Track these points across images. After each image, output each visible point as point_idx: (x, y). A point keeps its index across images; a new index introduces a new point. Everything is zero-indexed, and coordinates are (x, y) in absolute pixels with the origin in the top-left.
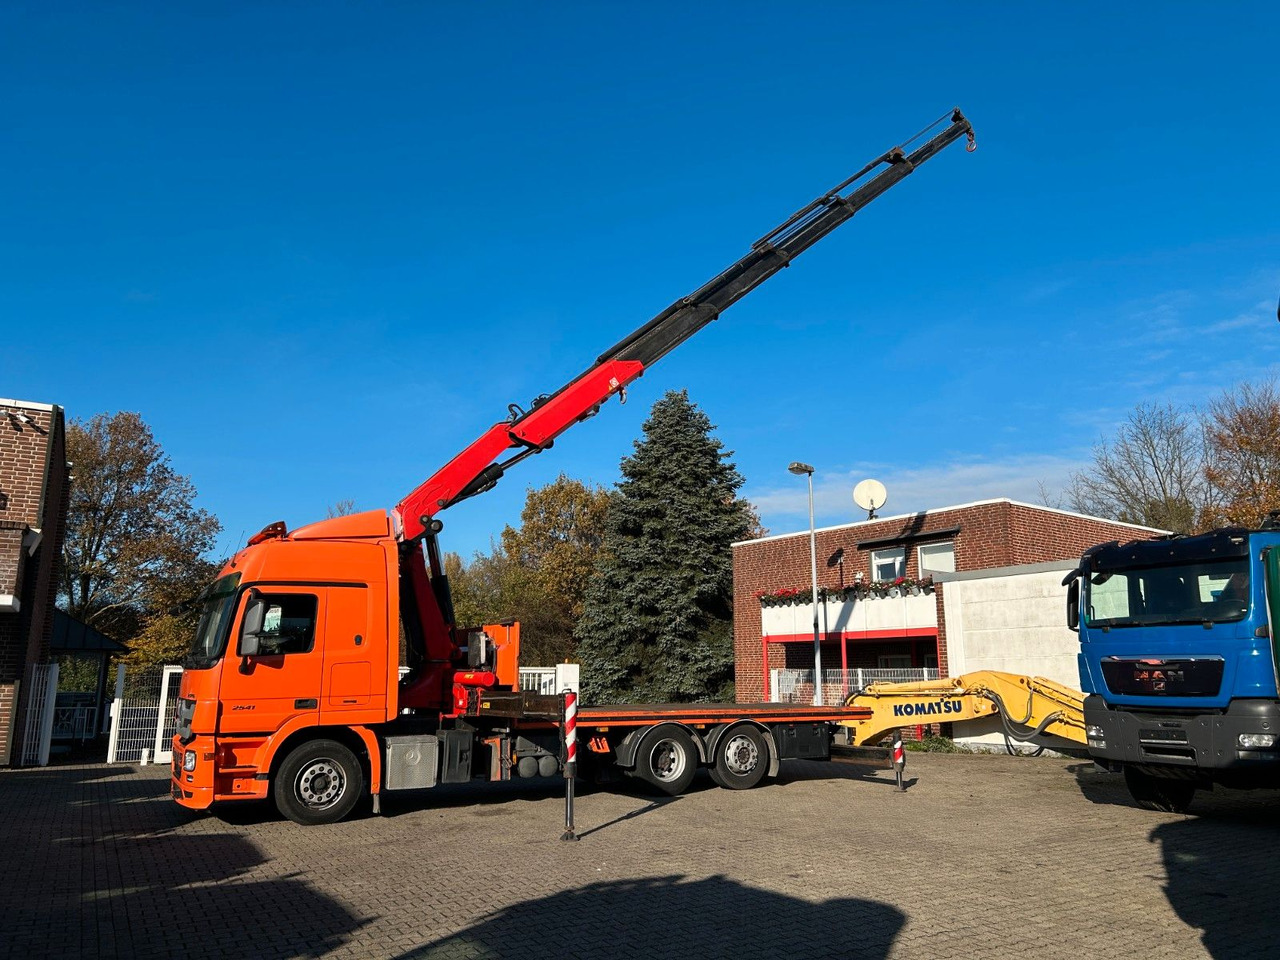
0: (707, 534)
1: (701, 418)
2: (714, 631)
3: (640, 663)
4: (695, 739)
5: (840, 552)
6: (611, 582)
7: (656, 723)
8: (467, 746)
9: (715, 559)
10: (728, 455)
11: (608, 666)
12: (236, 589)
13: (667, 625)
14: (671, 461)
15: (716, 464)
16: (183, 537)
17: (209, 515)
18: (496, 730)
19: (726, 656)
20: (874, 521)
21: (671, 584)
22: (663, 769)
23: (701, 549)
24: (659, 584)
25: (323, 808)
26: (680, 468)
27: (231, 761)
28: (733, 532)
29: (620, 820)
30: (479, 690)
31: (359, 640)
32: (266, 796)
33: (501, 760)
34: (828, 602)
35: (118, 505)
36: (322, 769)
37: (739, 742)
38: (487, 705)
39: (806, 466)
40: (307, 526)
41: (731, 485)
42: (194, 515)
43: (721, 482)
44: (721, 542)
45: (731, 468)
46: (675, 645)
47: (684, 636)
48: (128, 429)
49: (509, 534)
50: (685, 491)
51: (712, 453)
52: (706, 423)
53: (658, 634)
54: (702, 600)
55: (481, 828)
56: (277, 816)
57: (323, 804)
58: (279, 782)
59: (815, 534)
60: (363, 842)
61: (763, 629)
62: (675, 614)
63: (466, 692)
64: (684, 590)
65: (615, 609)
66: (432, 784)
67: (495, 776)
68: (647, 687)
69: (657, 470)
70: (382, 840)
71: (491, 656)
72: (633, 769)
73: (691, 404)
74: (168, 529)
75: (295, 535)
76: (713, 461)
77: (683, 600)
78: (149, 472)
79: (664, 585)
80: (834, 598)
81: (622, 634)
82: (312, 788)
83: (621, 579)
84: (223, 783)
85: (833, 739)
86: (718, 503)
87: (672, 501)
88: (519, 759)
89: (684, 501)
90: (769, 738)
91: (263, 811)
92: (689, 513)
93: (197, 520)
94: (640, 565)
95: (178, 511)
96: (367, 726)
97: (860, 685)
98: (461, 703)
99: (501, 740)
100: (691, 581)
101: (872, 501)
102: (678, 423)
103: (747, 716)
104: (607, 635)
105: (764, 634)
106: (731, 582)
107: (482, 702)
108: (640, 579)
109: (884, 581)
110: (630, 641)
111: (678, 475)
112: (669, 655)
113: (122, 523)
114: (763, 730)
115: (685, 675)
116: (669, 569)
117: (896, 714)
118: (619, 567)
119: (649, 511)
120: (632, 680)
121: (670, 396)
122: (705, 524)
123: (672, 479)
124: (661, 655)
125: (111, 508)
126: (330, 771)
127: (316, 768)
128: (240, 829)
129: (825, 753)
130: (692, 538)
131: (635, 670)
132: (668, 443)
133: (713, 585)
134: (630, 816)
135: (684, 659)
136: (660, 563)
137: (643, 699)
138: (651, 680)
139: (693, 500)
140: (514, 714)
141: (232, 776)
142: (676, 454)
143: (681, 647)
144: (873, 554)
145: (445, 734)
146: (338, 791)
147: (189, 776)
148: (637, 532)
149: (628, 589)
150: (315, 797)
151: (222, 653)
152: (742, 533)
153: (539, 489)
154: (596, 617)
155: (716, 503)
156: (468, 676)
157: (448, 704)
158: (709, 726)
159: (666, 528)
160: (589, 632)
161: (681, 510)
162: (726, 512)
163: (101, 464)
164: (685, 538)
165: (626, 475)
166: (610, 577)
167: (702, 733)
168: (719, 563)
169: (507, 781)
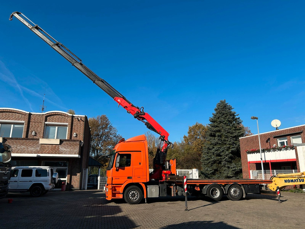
0: (233, 136)
1: (230, 106)
2: (237, 160)
3: (217, 169)
4: (222, 187)
5: (269, 139)
6: (209, 148)
7: (211, 183)
8: (165, 188)
9: (235, 142)
10: (238, 115)
11: (209, 169)
12: (115, 153)
13: (223, 159)
14: (222, 118)
15: (234, 118)
16: (115, 141)
17: (120, 136)
18: (172, 184)
19: (240, 167)
20: (278, 130)
21: (224, 149)
22: (214, 195)
23: (231, 140)
24: (221, 149)
25: (134, 201)
26: (225, 119)
27: (115, 190)
28: (240, 135)
29: (201, 207)
30: (168, 175)
31: (140, 164)
32: (122, 198)
33: (173, 191)
34: (265, 152)
35: (103, 135)
36: (133, 192)
37: (234, 189)
38: (169, 179)
39: (256, 117)
40: (130, 139)
41: (239, 123)
42: (117, 136)
43: (236, 122)
44: (237, 137)
45: (239, 118)
46: (226, 164)
47: (228, 162)
48: (104, 118)
49: (185, 137)
50: (226, 125)
51: (233, 115)
52: (231, 107)
53: (221, 161)
54: (232, 152)
55: (168, 207)
56: (125, 202)
57: (134, 200)
58: (125, 195)
59: (260, 135)
60: (141, 209)
61: (248, 160)
62: (225, 156)
63: (165, 175)
64: (228, 150)
65: (210, 155)
66: (158, 196)
67: (173, 195)
68: (219, 174)
69: (218, 120)
70: (145, 208)
71: (170, 167)
72: (206, 194)
73: (226, 103)
74: (112, 139)
75: (126, 141)
76: (233, 117)
77: (227, 153)
78: (108, 127)
79: (222, 149)
80: (266, 151)
81: (212, 161)
82: (132, 196)
83: (211, 147)
84: (114, 195)
85: (262, 188)
86: (236, 127)
87: (223, 128)
88: (178, 191)
89: (226, 127)
90: (242, 187)
91: (122, 201)
92: (227, 130)
93: (118, 137)
94: (215, 144)
95: (114, 135)
96: (143, 183)
97: (275, 174)
98: (164, 178)
99: (173, 187)
100: (229, 148)
101: (276, 125)
102: (223, 108)
103: (236, 182)
104: (208, 162)
105: (248, 161)
106: (240, 147)
107: (168, 178)
108: (216, 147)
109: (281, 146)
110: (214, 163)
111: (224, 121)
112: (225, 166)
113: (104, 138)
114: (241, 186)
115: (229, 172)
116: (224, 145)
117: (285, 182)
118: (211, 145)
119: (217, 130)
120: (216, 173)
121: (221, 101)
122: (232, 133)
123: (222, 122)
124: (223, 166)
125: (101, 135)
126: (135, 193)
127: (132, 192)
128: (118, 205)
129: (259, 192)
130: (229, 137)
131: (216, 170)
132: (221, 113)
133: (235, 149)
134: (204, 206)
135: (229, 167)
136: (221, 143)
137: (218, 178)
138: (220, 173)
139: (229, 127)
140: (174, 181)
141: (116, 193)
142: (223, 116)
143: (227, 164)
144: (278, 139)
145: (160, 185)
146: (137, 197)
147: (107, 193)
148: (214, 136)
149: (213, 150)
150: (133, 198)
151: (112, 167)
152: (242, 135)
153: (191, 126)
154: (205, 157)
155: (235, 127)
156: (165, 172)
157: (161, 178)
158: (225, 185)
159: (222, 135)
160: (204, 161)
161: (225, 130)
162: (238, 130)
163: (99, 126)
164: (227, 137)
165: (211, 122)
166: (208, 147)
167: (224, 186)
168: (236, 143)
169: (175, 196)
